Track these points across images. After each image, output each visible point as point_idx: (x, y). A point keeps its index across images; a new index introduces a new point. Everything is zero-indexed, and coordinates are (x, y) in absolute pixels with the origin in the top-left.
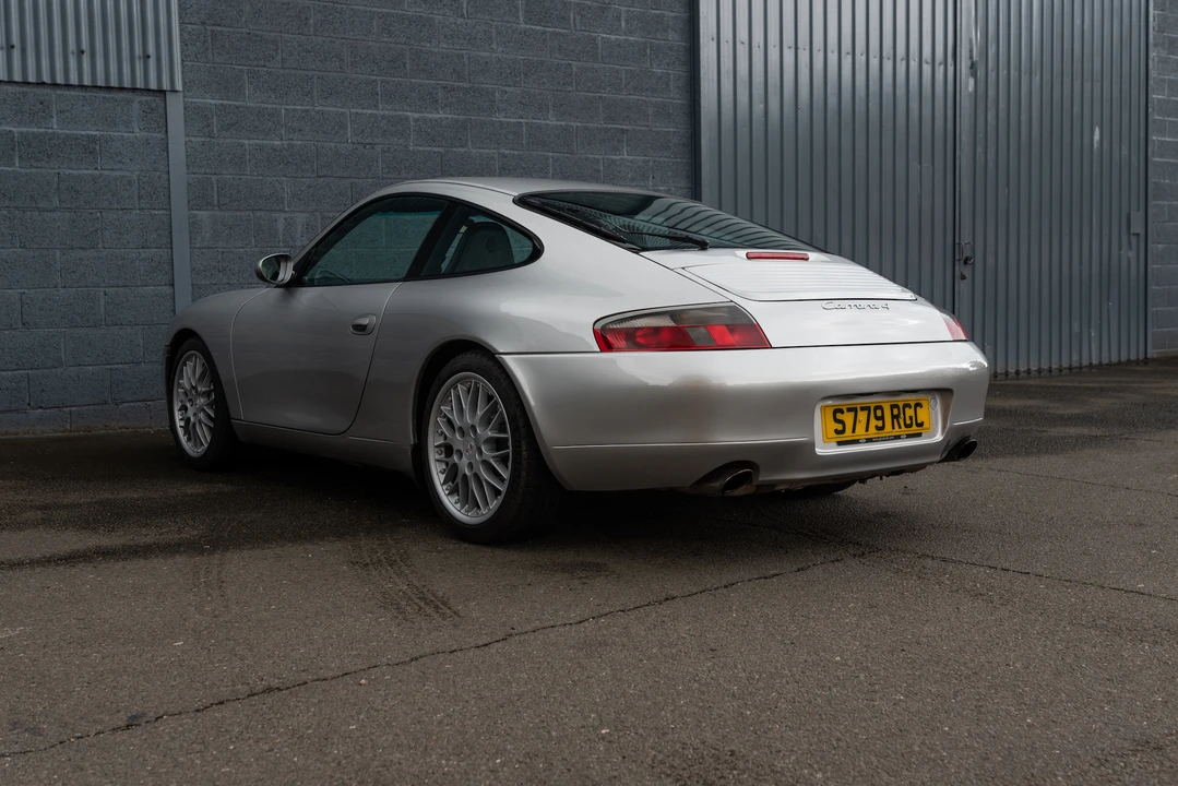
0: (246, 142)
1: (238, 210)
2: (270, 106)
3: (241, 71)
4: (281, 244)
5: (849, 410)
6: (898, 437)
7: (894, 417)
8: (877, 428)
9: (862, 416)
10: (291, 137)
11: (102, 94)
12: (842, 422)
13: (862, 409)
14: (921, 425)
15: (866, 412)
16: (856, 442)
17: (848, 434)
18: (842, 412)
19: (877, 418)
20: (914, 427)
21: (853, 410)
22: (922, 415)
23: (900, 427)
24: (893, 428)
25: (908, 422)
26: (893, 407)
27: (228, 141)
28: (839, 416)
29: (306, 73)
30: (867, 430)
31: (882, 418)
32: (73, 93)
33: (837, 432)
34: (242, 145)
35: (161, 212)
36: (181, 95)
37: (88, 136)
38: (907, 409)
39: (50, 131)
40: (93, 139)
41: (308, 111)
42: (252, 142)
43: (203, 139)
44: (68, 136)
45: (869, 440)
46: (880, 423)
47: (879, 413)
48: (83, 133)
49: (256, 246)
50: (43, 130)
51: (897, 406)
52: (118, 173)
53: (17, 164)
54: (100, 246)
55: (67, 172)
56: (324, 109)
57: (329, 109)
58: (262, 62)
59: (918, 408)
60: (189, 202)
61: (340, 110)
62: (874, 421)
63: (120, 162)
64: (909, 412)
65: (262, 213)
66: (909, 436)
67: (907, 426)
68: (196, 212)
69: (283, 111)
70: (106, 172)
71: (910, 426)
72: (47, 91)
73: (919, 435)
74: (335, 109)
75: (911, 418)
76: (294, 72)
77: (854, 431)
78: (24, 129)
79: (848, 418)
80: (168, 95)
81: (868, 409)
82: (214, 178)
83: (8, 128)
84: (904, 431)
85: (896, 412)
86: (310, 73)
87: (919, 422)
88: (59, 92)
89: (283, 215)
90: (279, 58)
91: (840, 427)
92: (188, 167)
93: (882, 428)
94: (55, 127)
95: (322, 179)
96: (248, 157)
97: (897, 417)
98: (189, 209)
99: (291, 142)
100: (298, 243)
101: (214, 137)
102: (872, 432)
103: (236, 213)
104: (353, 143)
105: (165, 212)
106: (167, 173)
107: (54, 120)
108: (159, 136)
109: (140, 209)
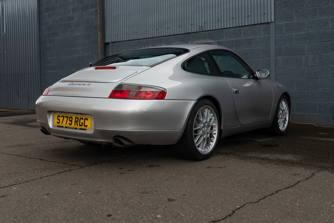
0: (293, 34)
2: (301, 21)
3: (293, 12)
4: (304, 65)
5: (62, 117)
6: (76, 129)
7: (75, 121)
8: (69, 124)
9: (65, 119)
10: (308, 30)
11: (254, 26)
12: (59, 120)
13: (66, 117)
14: (87, 126)
16: (62, 127)
17: (60, 124)
18: (60, 117)
19: (70, 121)
20: (83, 127)
21: (63, 117)
22: (87, 123)
23: (77, 125)
24: (75, 125)
25: (81, 124)
26: (76, 118)
27: (287, 34)
28: (59, 118)
29: (314, 8)
30: (66, 124)
31: (71, 121)
32: (247, 27)
33: (58, 123)
34: (292, 35)
35: (268, 58)
36: (274, 23)
37: (250, 39)
38: (81, 120)
39: (241, 38)
40: (251, 39)
41: (314, 20)
42: (295, 33)
43: (280, 35)
44: (245, 39)
45: (66, 127)
47: (71, 119)
48: (249, 38)
49: (295, 66)
50: (240, 39)
51: (78, 118)
52: (257, 48)
53: (234, 48)
55: (245, 49)
56: (320, 18)
57: (322, 18)
58: (299, 8)
59: (86, 120)
60: (275, 54)
61: (326, 18)
62: (68, 122)
63: (257, 45)
64: (82, 121)
65: (298, 56)
66: (80, 129)
67: (80, 125)
68: (278, 57)
69: (306, 22)
70: (254, 48)
71: (82, 126)
72: (241, 28)
73: (85, 130)
74: (325, 18)
75: (82, 123)
76: (310, 8)
77: (62, 124)
78: (236, 39)
79: (61, 119)
80: (271, 24)
81: (68, 117)
82: (283, 46)
83: (232, 39)
84: (79, 127)
85: (77, 120)
86: (316, 8)
87: (85, 125)
88: (243, 28)
89: (305, 56)
90: (305, 5)
91: (58, 121)
92: (275, 44)
93: (71, 124)
94: (243, 37)
95: (319, 43)
96: (294, 38)
97: (77, 122)
98: (276, 56)
99: (308, 32)
100: (309, 65)
101: (283, 34)
102: (68, 125)
103: (289, 56)
104: (331, 29)
105: (269, 58)
106: (270, 46)
107: (242, 35)
108: (268, 36)
109: (262, 57)
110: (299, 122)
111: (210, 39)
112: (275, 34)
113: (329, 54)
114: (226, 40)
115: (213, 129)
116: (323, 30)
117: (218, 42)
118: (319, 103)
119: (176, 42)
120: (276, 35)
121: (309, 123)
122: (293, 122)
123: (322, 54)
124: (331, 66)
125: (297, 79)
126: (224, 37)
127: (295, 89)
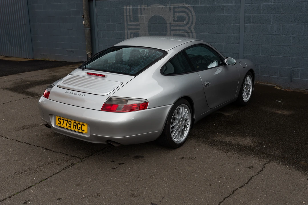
0: (261, 4)
1: (258, 24)
4: (269, 34)
5: (62, 119)
6: (75, 131)
7: (74, 125)
12: (60, 121)
14: (84, 130)
15: (66, 121)
16: (63, 128)
17: (61, 125)
18: (61, 119)
19: (69, 124)
20: (81, 130)
21: (64, 120)
23: (76, 129)
24: (74, 128)
25: (79, 128)
27: (256, 4)
30: (66, 126)
31: (71, 124)
35: (237, 25)
38: (79, 125)
39: (215, 5)
40: (223, 6)
42: (263, 4)
43: (249, 4)
44: (218, 6)
45: (67, 129)
46: (70, 126)
47: (70, 123)
48: (221, 5)
49: (262, 34)
50: (213, 5)
51: (76, 123)
52: (228, 15)
53: (208, 14)
54: (224, 33)
55: (218, 15)
59: (83, 126)
60: (245, 22)
63: (229, 12)
64: (79, 126)
65: (264, 25)
66: (78, 132)
68: (246, 24)
70: (226, 15)
71: (80, 129)
73: (83, 133)
75: (80, 127)
77: (63, 125)
78: (210, 5)
79: (62, 121)
82: (252, 15)
83: (206, 5)
84: (77, 130)
85: (75, 124)
87: (83, 129)
89: (271, 25)
91: (60, 123)
92: (245, 12)
94: (216, 4)
95: (284, 14)
96: (262, 8)
97: (75, 126)
98: (245, 24)
99: (275, 3)
100: (274, 34)
101: (252, 4)
102: (67, 127)
103: (257, 25)
104: (295, 2)
105: (239, 24)
106: (240, 14)
107: (216, 2)
108: (239, 4)
109: (233, 24)
110: (262, 83)
111: (186, 3)
112: (245, 3)
113: (292, 25)
114: (201, 5)
115: (187, 120)
116: (288, 3)
117: (193, 6)
118: (280, 68)
119: (155, 4)
120: (246, 5)
121: (271, 84)
122: (257, 83)
123: (285, 25)
124: (293, 36)
125: (263, 45)
126: (199, 2)
127: (260, 54)
